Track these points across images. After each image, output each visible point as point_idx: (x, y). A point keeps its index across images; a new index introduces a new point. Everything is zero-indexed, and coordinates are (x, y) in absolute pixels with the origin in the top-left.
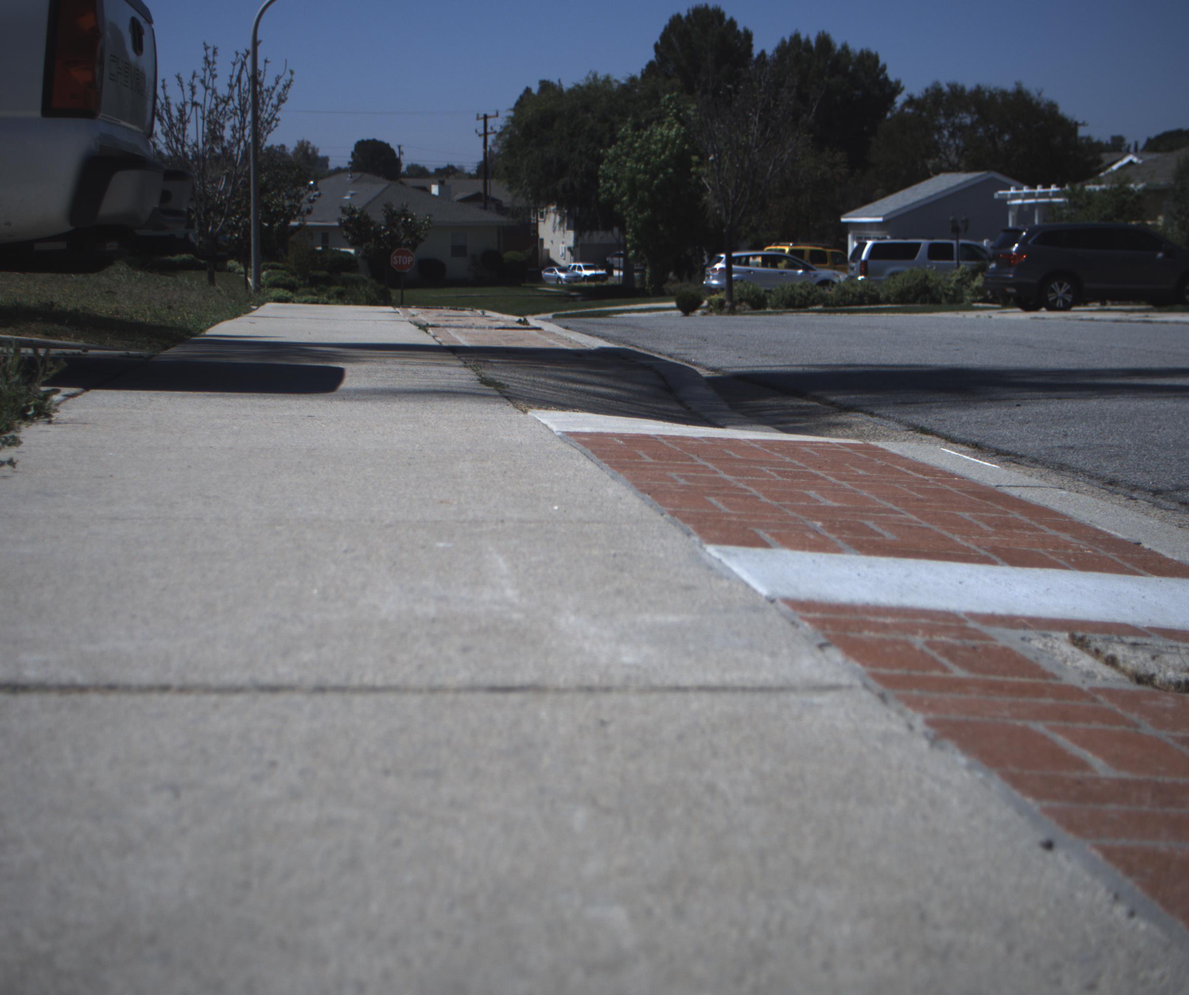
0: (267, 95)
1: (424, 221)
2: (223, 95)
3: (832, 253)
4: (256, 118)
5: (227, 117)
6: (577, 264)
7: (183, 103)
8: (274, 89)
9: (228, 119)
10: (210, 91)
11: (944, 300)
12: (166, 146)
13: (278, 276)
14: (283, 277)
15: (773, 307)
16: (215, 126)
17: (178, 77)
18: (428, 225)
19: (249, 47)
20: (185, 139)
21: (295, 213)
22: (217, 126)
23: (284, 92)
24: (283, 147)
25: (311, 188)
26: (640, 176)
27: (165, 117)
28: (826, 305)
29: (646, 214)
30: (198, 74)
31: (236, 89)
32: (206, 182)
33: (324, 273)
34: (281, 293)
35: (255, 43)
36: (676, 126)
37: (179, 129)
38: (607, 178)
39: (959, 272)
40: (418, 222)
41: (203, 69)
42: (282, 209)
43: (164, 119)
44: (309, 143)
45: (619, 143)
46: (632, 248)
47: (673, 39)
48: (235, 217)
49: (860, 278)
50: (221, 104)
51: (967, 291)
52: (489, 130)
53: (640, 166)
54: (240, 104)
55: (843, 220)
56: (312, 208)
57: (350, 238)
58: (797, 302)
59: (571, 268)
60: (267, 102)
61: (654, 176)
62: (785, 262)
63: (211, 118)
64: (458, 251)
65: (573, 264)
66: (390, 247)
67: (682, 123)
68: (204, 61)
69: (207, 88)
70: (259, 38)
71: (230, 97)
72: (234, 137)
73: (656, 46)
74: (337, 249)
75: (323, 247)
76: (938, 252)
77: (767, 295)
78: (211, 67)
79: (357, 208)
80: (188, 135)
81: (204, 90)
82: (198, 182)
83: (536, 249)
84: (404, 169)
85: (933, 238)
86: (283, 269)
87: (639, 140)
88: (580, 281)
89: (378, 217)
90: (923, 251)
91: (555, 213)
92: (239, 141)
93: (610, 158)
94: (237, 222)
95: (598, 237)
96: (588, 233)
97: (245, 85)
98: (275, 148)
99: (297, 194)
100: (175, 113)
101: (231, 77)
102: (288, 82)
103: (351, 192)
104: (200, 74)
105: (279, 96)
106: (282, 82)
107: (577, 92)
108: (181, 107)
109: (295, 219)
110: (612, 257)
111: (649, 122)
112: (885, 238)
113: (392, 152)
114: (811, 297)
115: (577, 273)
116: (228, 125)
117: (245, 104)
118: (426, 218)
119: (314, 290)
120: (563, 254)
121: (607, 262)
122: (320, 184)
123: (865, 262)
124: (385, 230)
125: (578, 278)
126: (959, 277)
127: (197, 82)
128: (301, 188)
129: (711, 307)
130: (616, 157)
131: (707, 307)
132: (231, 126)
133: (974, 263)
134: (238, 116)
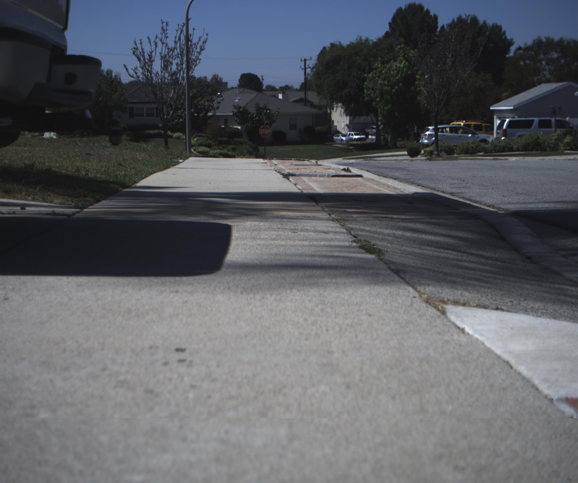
0: (195, 47)
1: (275, 112)
2: (171, 47)
3: (485, 126)
4: (188, 59)
5: (174, 58)
6: (351, 133)
7: (151, 51)
8: (198, 43)
9: (174, 59)
10: (165, 45)
11: (548, 149)
12: (142, 74)
13: (202, 140)
14: (205, 141)
15: (458, 154)
16: (167, 63)
17: (148, 38)
18: (278, 114)
19: (185, 21)
20: (152, 70)
21: (211, 109)
22: (169, 63)
23: (203, 45)
24: (205, 77)
25: (218, 96)
26: (386, 88)
27: (142, 59)
28: (486, 152)
29: (388, 107)
30: (158, 36)
31: (178, 44)
32: (163, 92)
33: (225, 139)
34: (204, 149)
35: (188, 20)
36: (404, 61)
37: (149, 65)
38: (368, 89)
39: (556, 134)
40: (272, 113)
41: (161, 33)
42: (204, 107)
43: (141, 60)
44: (218, 75)
45: (374, 71)
46: (382, 124)
47: (398, 20)
48: (181, 111)
49: (503, 138)
50: (170, 51)
51: (561, 145)
52: (307, 67)
53: (386, 82)
54: (180, 51)
55: (491, 108)
56: (219, 106)
57: (238, 121)
58: (470, 151)
59: (348, 135)
60: (194, 50)
61: (393, 87)
62: (461, 130)
63: (166, 59)
64: (293, 127)
65: (349, 133)
66: (258, 125)
67: (407, 60)
68: (161, 29)
69: (163, 43)
70: (189, 17)
71: (175, 48)
72: (177, 69)
73: (390, 24)
74: (232, 127)
75: (225, 126)
76: (544, 124)
77: (455, 147)
78: (165, 32)
79: (242, 106)
80: (153, 68)
81: (161, 44)
82: (159, 93)
83: (330, 125)
84: (264, 87)
85: (540, 117)
86: (205, 137)
87: (385, 69)
88: (352, 141)
89: (252, 110)
90: (535, 124)
91: (342, 108)
92: (180, 71)
93: (370, 79)
94: (181, 114)
95: (363, 119)
96: (358, 117)
97: (183, 41)
98: (201, 78)
99: (212, 99)
100: (147, 57)
101: (176, 37)
102: (205, 40)
103: (239, 98)
104: (160, 36)
105: (201, 47)
106: (202, 40)
107: (351, 46)
108: (150, 54)
109: (210, 112)
110: (368, 129)
111: (389, 60)
112: (514, 118)
113: (258, 79)
114: (478, 149)
115: (351, 137)
116: (174, 62)
117: (183, 51)
118: (276, 110)
119: (221, 147)
120: (343, 128)
121: (365, 131)
122: (223, 94)
123: (505, 130)
124: (256, 117)
125: (351, 140)
126: (556, 137)
127: (158, 41)
128: (214, 97)
129: (426, 154)
130: (373, 78)
131: (423, 154)
132: (176, 63)
133: (564, 129)
134: (179, 58)
